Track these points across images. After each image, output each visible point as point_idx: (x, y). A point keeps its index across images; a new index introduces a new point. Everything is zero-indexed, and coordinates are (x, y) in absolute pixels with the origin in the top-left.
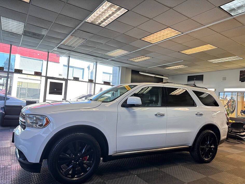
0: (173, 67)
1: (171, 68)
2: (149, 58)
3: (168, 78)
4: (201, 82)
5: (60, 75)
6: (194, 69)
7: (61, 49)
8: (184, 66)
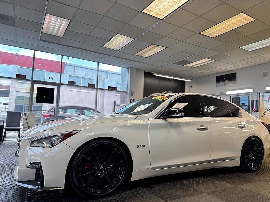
1: (193, 64)
2: (162, 48)
3: (191, 81)
4: (234, 82)
5: (51, 78)
6: (223, 64)
7: (47, 41)
8: (210, 60)
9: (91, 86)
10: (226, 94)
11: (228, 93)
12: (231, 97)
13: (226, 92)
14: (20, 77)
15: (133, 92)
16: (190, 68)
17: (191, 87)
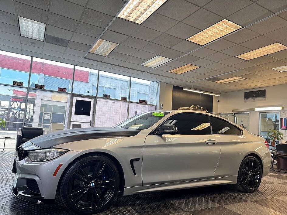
0: (226, 80)
1: (223, 81)
2: (196, 67)
3: (219, 96)
4: (263, 99)
5: (89, 91)
6: (254, 81)
7: (90, 59)
8: (241, 78)
9: (124, 99)
10: (255, 110)
11: (256, 109)
12: (260, 113)
13: (255, 109)
14: (62, 90)
15: (162, 105)
16: (220, 84)
17: (219, 101)
